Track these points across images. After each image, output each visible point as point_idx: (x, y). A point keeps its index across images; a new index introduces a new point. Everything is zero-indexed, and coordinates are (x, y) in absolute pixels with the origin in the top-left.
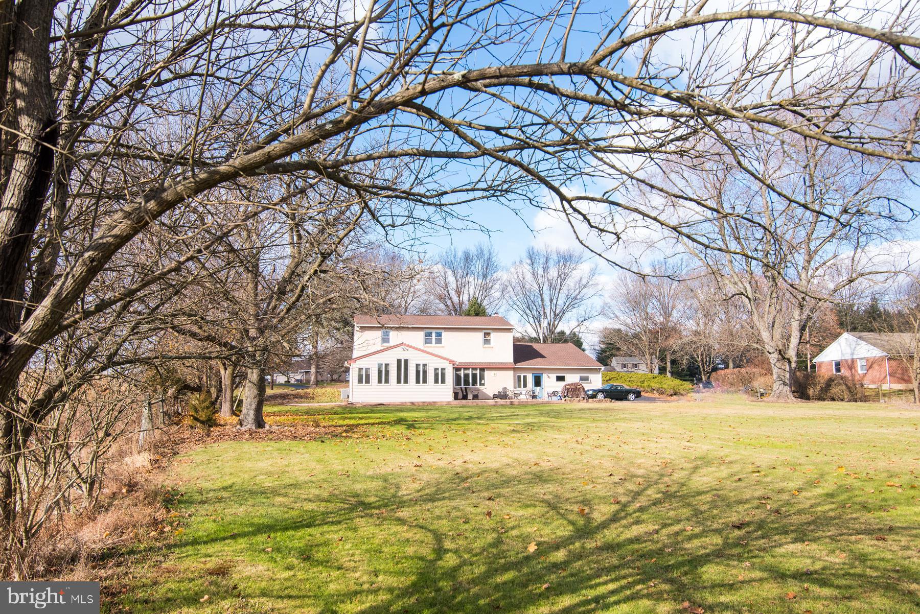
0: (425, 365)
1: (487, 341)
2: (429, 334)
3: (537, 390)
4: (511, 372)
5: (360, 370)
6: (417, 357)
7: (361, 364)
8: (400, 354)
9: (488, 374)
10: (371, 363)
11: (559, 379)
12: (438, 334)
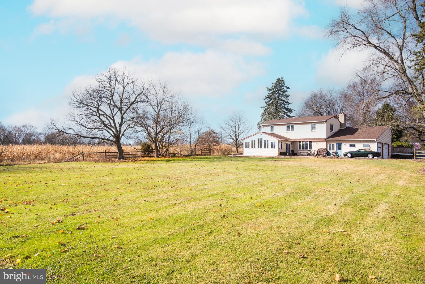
0: (268, 141)
1: (313, 128)
2: (289, 127)
3: (339, 152)
4: (325, 143)
5: (246, 143)
6: (265, 137)
7: (246, 141)
8: (259, 136)
9: (313, 144)
10: (249, 140)
11: (351, 146)
12: (292, 126)
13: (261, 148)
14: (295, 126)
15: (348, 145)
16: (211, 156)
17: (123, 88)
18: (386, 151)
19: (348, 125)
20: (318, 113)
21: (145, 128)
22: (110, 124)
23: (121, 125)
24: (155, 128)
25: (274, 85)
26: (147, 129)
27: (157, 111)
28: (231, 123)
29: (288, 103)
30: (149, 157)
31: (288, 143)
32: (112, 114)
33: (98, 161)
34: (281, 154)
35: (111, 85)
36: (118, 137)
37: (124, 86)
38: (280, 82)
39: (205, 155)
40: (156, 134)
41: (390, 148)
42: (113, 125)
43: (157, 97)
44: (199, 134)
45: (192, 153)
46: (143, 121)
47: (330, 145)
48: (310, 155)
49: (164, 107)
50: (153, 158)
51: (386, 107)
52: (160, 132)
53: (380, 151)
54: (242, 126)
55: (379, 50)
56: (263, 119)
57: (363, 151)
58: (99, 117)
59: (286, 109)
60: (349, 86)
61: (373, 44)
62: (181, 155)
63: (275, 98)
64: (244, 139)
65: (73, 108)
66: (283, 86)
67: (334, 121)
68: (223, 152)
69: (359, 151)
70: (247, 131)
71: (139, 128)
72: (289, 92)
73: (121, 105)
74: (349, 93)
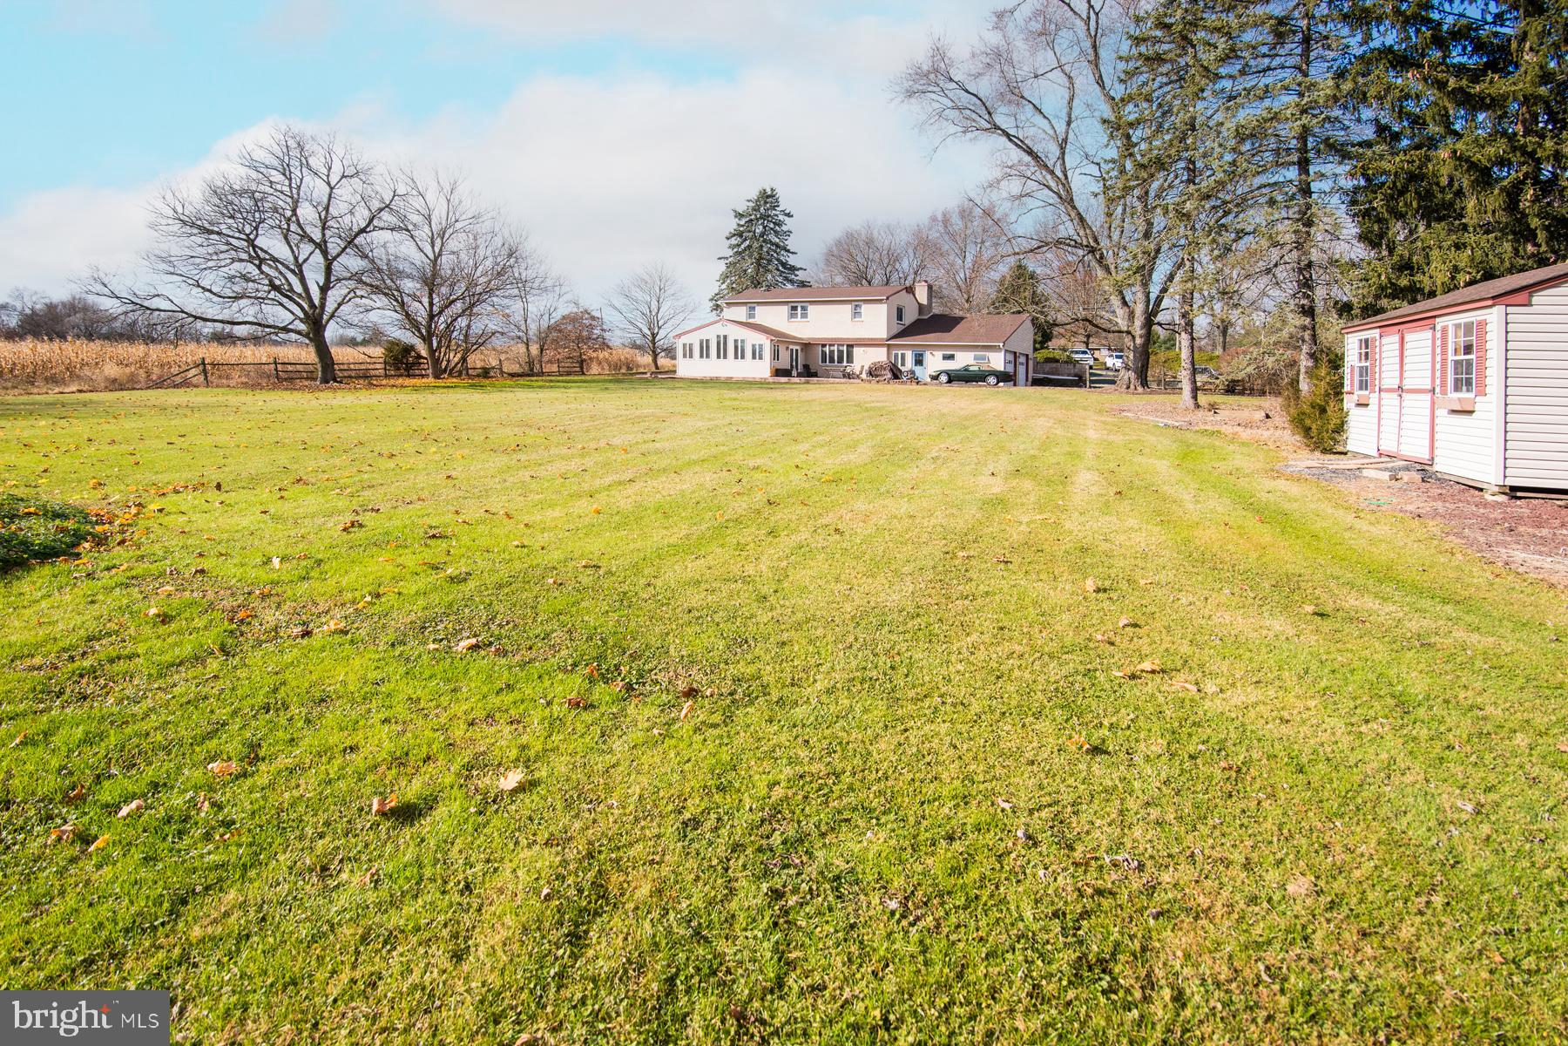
0: (743, 341)
1: (856, 314)
2: (794, 308)
3: (918, 369)
4: (884, 350)
5: (684, 345)
6: (735, 333)
7: (686, 339)
8: (720, 329)
9: (856, 350)
10: (694, 339)
11: (946, 358)
12: (804, 308)
13: (725, 357)
14: (811, 308)
15: (939, 354)
16: (583, 378)
17: (328, 189)
18: (1021, 370)
19: (937, 310)
20: (861, 278)
21: (396, 300)
22: (290, 284)
23: (324, 289)
24: (426, 301)
25: (751, 204)
26: (402, 304)
27: (431, 256)
28: (639, 295)
29: (788, 251)
30: (409, 376)
31: (795, 348)
32: (296, 259)
33: (255, 386)
34: (778, 373)
35: (290, 179)
36: (315, 324)
37: (333, 184)
38: (768, 199)
39: (569, 374)
40: (431, 317)
41: (1031, 363)
42: (298, 288)
43: (429, 219)
44: (552, 321)
45: (532, 370)
46: (388, 282)
47: (896, 356)
48: (849, 376)
49: (452, 245)
50: (424, 380)
51: (1020, 270)
52: (440, 313)
53: (1010, 369)
54: (669, 303)
55: (1017, 145)
56: (724, 286)
57: (976, 368)
58: (259, 267)
59: (784, 265)
60: (934, 219)
61: (1003, 131)
62: (502, 372)
63: (754, 237)
64: (679, 336)
65: (163, 239)
66: (774, 208)
67: (904, 299)
68: (616, 366)
69: (966, 369)
70: (681, 316)
71: (381, 301)
72: (789, 224)
73: (324, 235)
74: (934, 235)
